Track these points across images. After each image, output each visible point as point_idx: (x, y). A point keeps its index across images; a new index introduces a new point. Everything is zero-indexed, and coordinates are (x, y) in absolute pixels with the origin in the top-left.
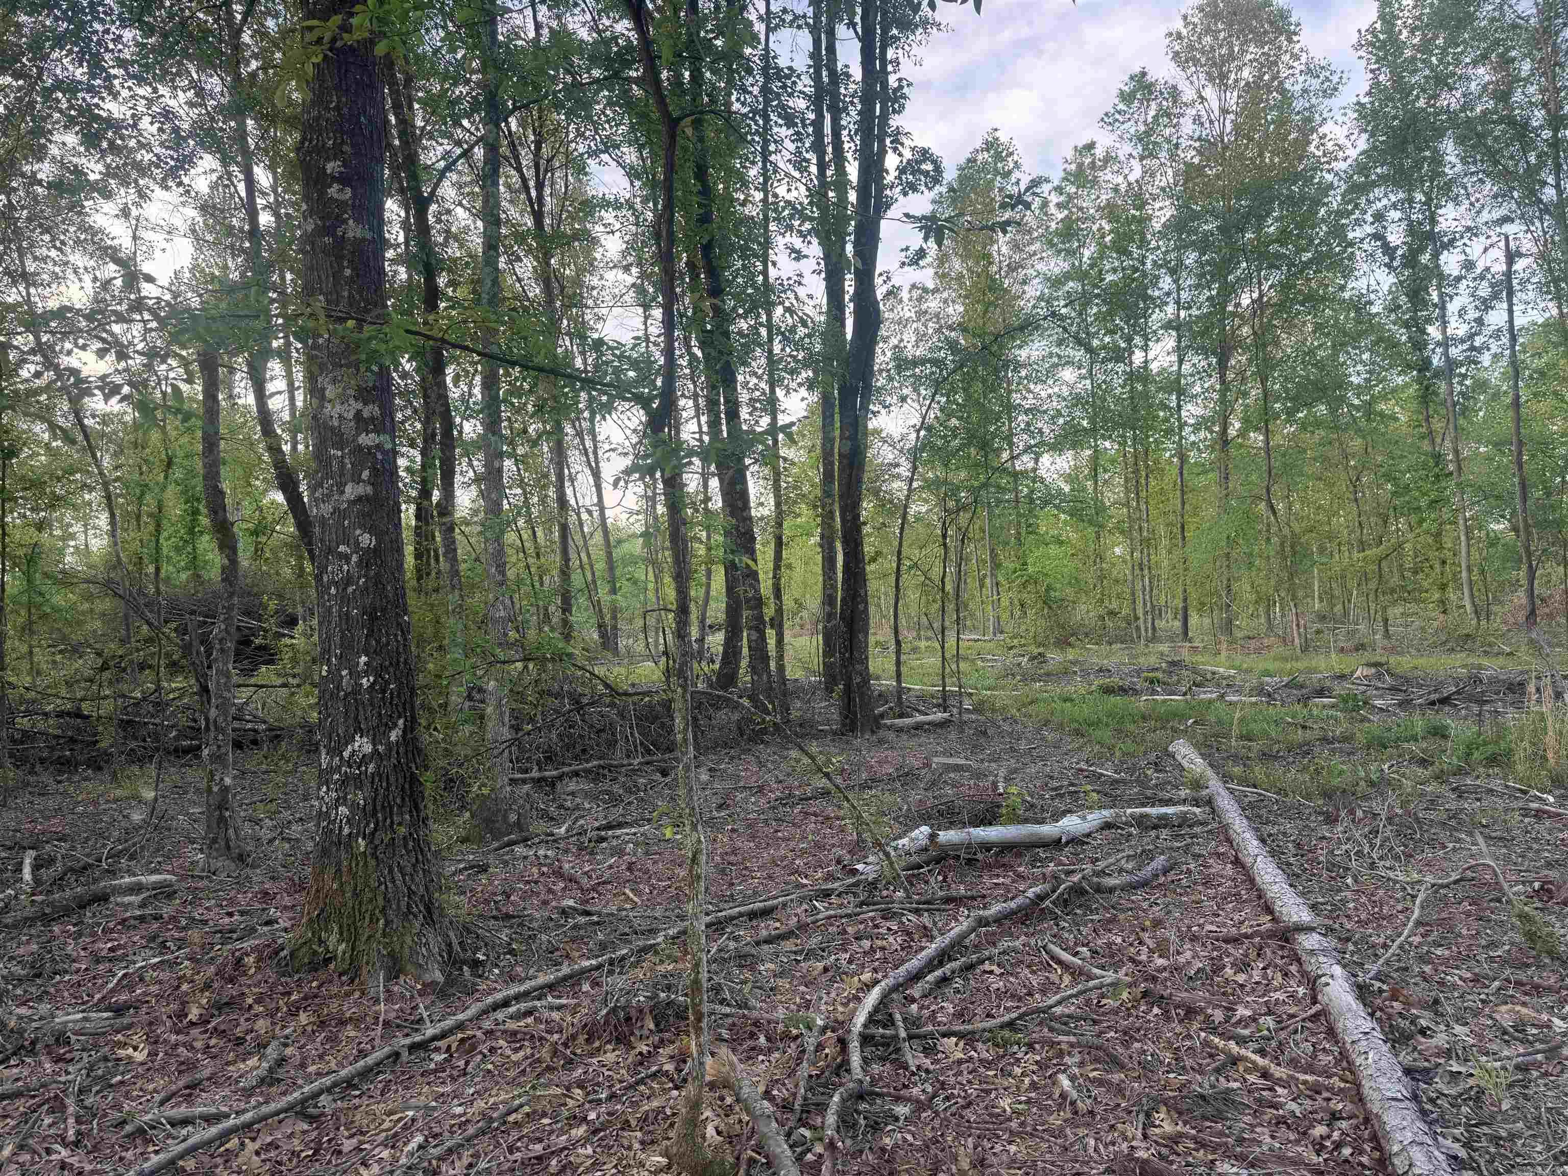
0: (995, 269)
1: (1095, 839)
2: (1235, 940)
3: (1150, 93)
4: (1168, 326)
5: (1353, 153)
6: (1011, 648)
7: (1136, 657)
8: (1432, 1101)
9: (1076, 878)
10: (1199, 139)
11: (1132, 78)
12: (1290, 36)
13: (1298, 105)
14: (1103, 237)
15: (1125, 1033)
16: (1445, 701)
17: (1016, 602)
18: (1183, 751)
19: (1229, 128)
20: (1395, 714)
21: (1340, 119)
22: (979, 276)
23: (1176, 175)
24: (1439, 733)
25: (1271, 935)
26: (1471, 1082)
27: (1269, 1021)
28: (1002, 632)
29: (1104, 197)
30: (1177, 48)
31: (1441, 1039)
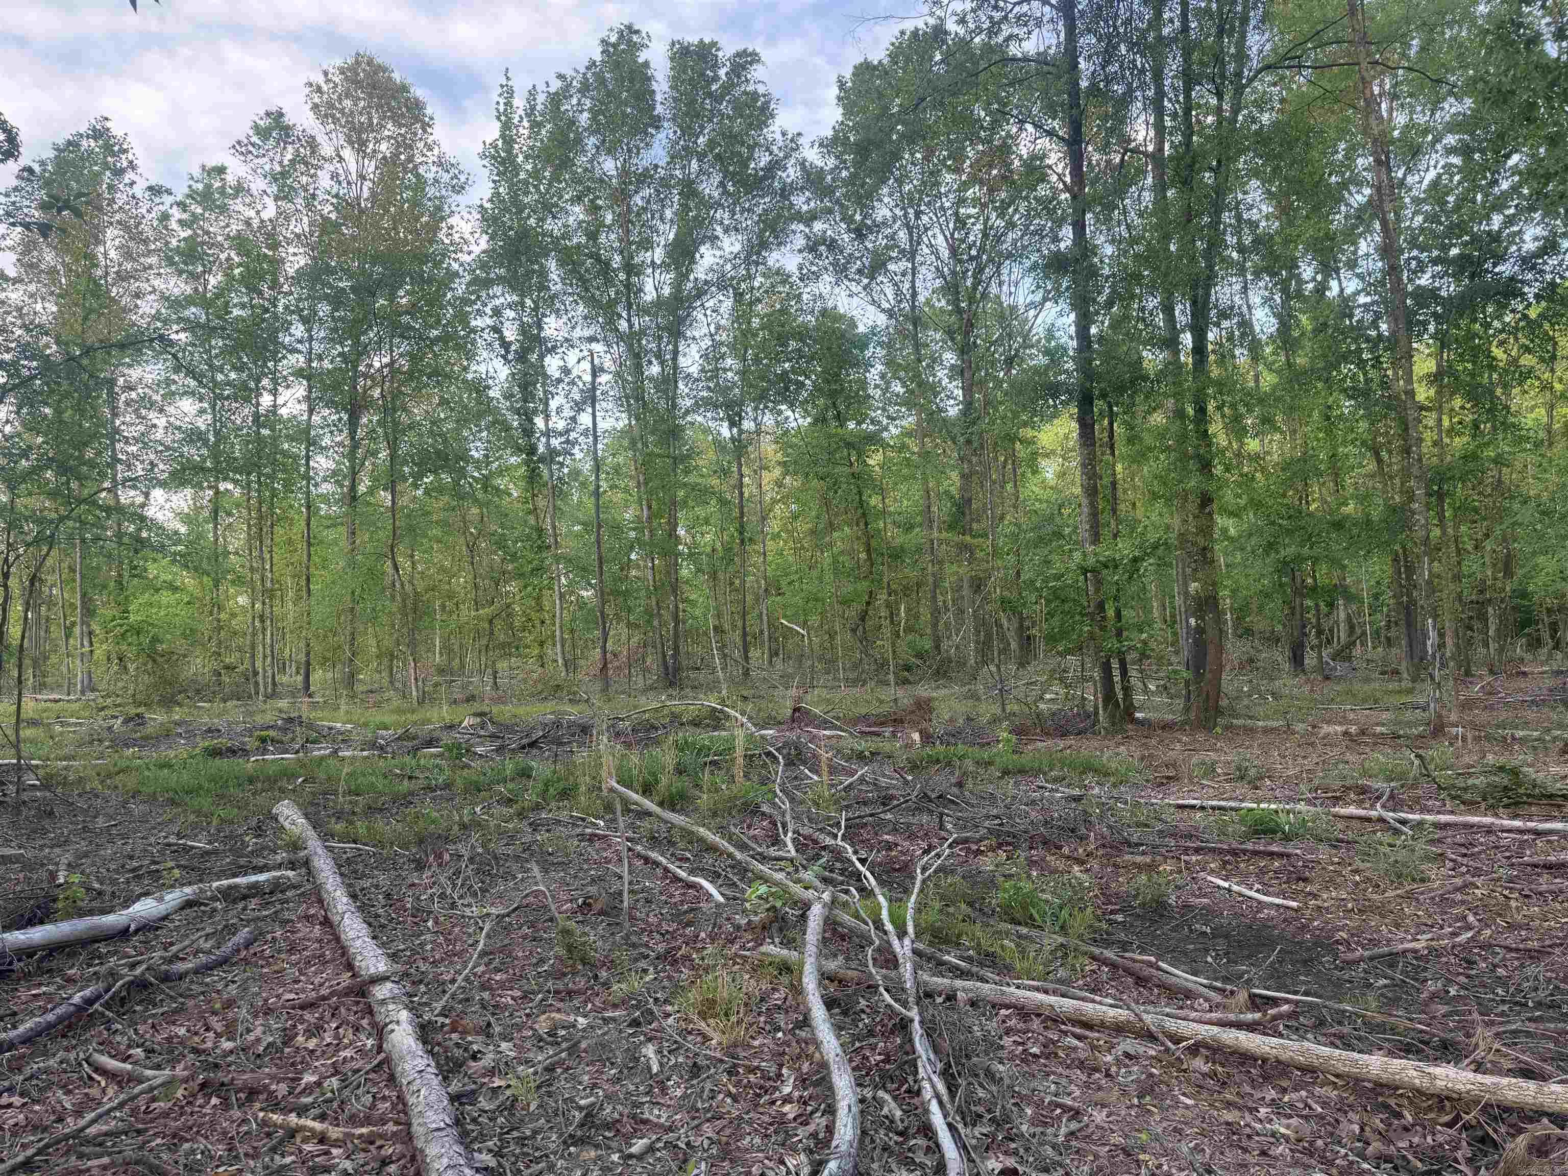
0: (99, 272)
1: (173, 921)
2: (310, 1006)
3: (288, 136)
4: (299, 373)
5: (477, 250)
6: (103, 709)
7: (251, 714)
8: (474, 1120)
9: (138, 971)
10: (337, 196)
11: (268, 114)
12: (425, 126)
13: (431, 191)
14: (231, 268)
15: (174, 1137)
16: (533, 745)
17: (114, 656)
18: (286, 812)
19: (366, 194)
20: (492, 759)
21: (466, 216)
22: (78, 276)
23: (311, 224)
24: (525, 773)
25: (348, 992)
26: (508, 1093)
27: (335, 1082)
28: (93, 690)
29: (234, 227)
30: (317, 100)
31: (488, 1060)
